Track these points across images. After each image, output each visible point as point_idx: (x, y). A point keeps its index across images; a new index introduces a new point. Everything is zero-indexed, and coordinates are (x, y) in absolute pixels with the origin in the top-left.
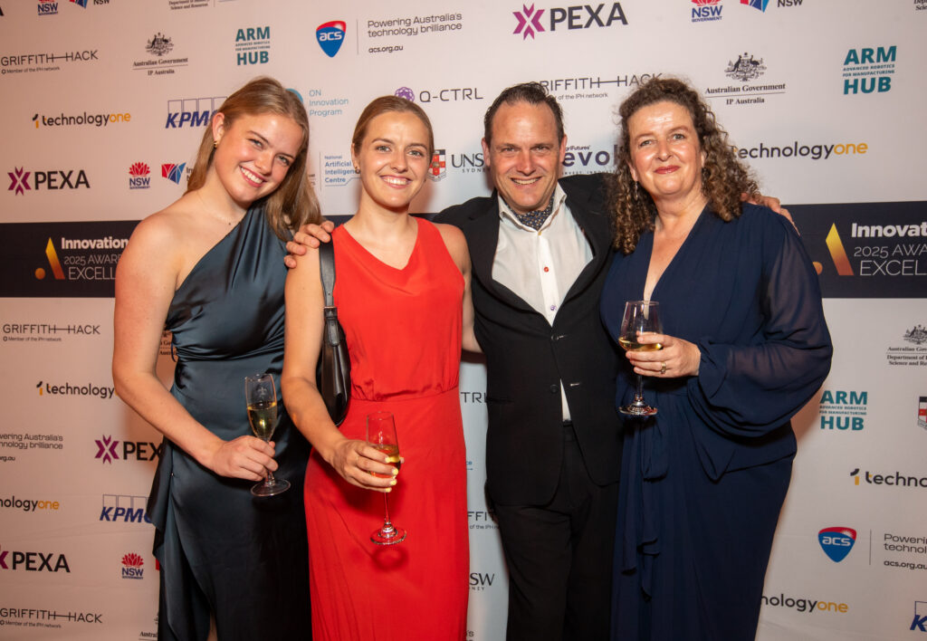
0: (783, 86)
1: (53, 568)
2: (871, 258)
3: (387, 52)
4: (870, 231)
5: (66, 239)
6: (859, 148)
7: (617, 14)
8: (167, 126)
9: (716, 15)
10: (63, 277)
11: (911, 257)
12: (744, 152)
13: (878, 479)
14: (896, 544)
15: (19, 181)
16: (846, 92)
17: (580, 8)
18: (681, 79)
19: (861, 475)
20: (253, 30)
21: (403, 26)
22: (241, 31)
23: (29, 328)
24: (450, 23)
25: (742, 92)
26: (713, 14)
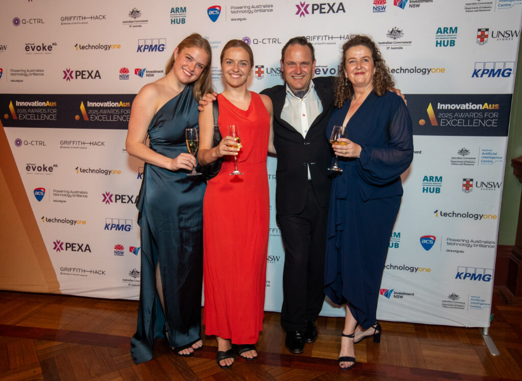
0: (410, 42)
1: (84, 250)
2: (445, 118)
3: (239, 21)
4: (445, 107)
5: (90, 102)
6: (441, 70)
7: (341, 8)
8: (138, 51)
9: (383, 10)
10: (88, 119)
11: (462, 118)
12: (393, 71)
13: (445, 215)
14: (451, 242)
15: (68, 75)
16: (437, 46)
17: (325, 4)
18: (369, 37)
19: (439, 213)
20: (178, 8)
21: (247, 9)
22: (173, 9)
23: (72, 142)
24: (268, 8)
25: (393, 44)
26: (382, 9)
